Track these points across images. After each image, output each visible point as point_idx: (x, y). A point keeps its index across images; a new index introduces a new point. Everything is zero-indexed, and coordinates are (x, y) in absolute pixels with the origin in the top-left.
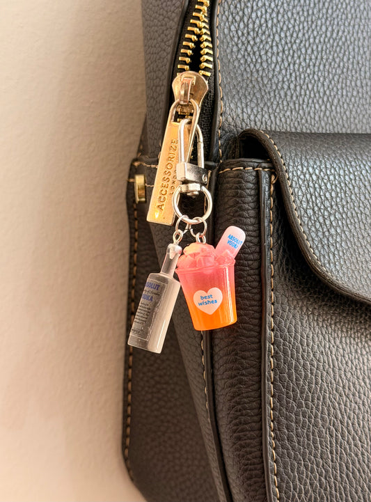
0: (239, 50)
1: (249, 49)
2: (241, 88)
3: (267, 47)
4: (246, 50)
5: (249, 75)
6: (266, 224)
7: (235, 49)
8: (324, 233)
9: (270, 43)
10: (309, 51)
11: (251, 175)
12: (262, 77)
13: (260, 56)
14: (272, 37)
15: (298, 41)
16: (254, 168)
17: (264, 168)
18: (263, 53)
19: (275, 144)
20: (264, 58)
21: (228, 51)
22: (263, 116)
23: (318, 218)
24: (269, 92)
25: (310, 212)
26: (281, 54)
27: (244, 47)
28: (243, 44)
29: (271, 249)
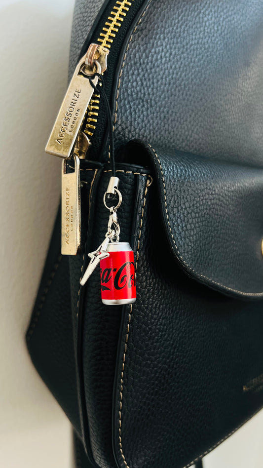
0: (139, 74)
1: (146, 75)
2: (134, 104)
3: (159, 77)
4: (144, 75)
5: (142, 96)
6: (138, 219)
7: (136, 72)
8: (183, 227)
9: (161, 75)
10: (187, 88)
11: (130, 178)
12: (151, 100)
13: (153, 83)
14: (163, 71)
15: (180, 79)
16: (133, 173)
17: (142, 173)
18: (155, 80)
19: (155, 153)
20: (155, 85)
21: (131, 72)
22: (145, 131)
23: (180, 215)
24: (154, 113)
25: (175, 210)
26: (167, 86)
27: (142, 73)
28: (143, 70)
29: (139, 239)
